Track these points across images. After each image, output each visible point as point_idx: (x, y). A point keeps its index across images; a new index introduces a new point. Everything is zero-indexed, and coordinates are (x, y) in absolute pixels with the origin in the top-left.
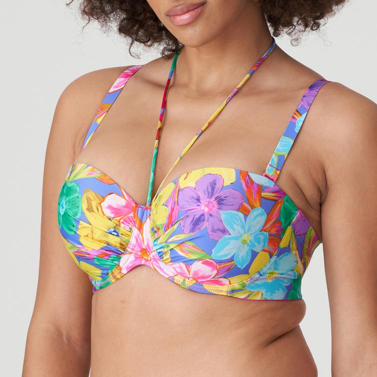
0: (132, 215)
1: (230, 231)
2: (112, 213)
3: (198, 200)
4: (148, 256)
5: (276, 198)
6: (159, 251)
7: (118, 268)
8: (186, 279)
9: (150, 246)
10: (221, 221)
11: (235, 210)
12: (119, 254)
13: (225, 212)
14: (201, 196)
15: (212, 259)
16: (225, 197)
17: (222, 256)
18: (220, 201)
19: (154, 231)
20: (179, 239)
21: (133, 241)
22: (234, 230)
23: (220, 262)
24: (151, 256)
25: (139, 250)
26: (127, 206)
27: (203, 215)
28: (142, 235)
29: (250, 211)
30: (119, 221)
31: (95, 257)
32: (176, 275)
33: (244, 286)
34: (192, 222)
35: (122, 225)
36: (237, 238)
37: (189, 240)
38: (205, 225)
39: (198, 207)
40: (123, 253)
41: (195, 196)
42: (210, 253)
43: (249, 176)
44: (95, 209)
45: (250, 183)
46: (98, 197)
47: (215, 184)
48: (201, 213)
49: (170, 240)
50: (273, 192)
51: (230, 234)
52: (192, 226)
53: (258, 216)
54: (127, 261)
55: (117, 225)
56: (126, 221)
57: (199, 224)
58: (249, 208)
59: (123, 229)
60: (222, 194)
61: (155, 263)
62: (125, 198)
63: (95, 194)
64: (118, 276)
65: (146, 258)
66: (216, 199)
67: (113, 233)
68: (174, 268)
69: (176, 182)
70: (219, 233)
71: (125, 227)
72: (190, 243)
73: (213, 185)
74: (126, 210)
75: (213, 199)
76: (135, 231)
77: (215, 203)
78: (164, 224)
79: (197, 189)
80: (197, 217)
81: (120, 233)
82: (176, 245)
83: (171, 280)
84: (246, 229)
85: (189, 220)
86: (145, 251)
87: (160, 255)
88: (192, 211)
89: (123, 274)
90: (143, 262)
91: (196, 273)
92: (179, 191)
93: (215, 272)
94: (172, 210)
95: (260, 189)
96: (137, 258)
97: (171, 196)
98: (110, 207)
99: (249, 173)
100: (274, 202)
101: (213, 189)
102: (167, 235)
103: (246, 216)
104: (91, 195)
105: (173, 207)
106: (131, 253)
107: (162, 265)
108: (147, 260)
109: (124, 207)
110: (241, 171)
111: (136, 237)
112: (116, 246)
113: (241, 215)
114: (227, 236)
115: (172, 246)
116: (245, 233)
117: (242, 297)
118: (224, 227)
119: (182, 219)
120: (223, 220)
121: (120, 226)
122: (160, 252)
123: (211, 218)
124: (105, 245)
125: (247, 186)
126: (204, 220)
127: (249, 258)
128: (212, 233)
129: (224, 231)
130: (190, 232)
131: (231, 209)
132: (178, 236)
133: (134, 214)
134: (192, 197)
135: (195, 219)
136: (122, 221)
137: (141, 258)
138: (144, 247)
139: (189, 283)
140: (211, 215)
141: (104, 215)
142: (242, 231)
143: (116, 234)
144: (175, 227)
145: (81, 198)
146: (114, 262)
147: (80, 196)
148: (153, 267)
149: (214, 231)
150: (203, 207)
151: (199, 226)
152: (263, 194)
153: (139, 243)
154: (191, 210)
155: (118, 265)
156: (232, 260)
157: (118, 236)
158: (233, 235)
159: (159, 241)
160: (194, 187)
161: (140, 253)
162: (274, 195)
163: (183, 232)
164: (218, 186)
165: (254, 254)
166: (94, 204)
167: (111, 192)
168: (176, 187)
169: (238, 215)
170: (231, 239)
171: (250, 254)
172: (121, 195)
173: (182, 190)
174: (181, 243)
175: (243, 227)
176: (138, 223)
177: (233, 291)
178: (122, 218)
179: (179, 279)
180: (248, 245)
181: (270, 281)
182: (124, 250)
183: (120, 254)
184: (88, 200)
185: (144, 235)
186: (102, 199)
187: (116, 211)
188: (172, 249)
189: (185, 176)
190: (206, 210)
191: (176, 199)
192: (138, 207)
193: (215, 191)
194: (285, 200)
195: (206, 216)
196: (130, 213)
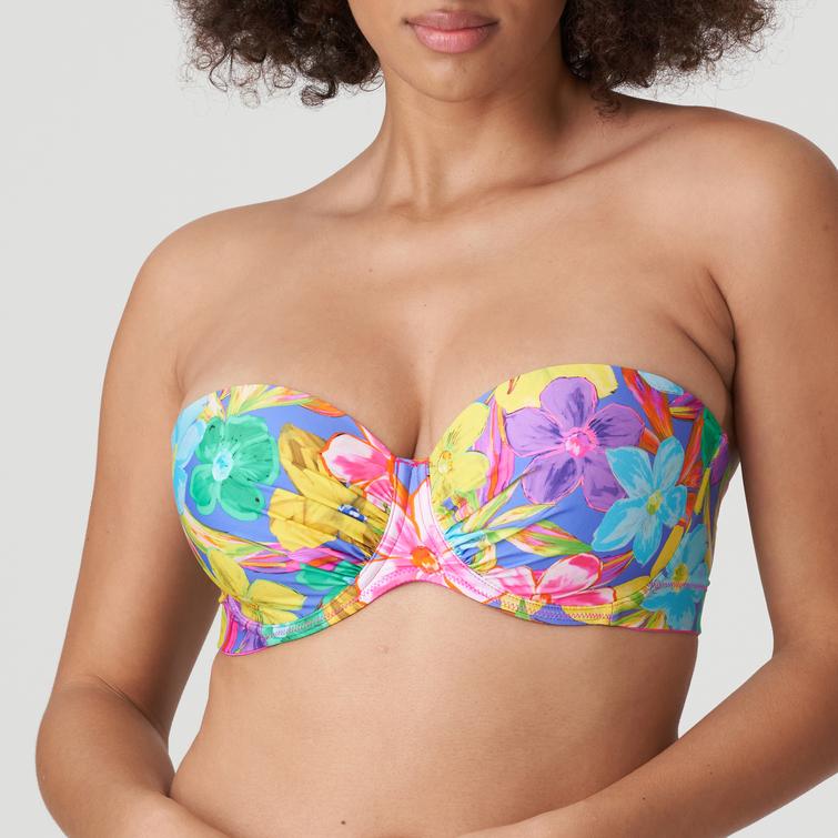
0: (385, 477)
1: (627, 488)
2: (347, 472)
3: (555, 431)
4: (432, 562)
5: (692, 416)
6: (464, 547)
7: (352, 590)
8: (527, 600)
9: (438, 540)
10: (609, 471)
11: (630, 445)
12: (358, 560)
13: (615, 450)
14: (559, 423)
15: (592, 553)
16: (609, 420)
17: (610, 544)
18: (601, 429)
19: (453, 506)
20: (522, 516)
21: (391, 531)
22: (634, 486)
23: (606, 557)
24: (441, 561)
25: (408, 549)
26: (375, 459)
27: (571, 461)
28: (412, 518)
29: (657, 446)
30: (363, 489)
31: (303, 567)
32: (503, 594)
33: (639, 600)
34: (548, 479)
35: (370, 498)
36: (638, 503)
37: (546, 519)
38: (578, 482)
39: (557, 447)
40: (367, 560)
41: (547, 425)
42: (589, 540)
43: (638, 375)
44: (309, 462)
45: (645, 390)
46: (314, 440)
47: (582, 396)
48: (566, 458)
49: (498, 521)
50: (686, 405)
51: (626, 496)
52: (548, 487)
53: (671, 454)
54: (374, 574)
55: (359, 496)
56: (376, 490)
57: (565, 482)
58: (656, 439)
59: (371, 505)
60: (600, 414)
61: (452, 574)
62: (369, 444)
63: (308, 435)
64: (350, 610)
65: (427, 566)
66: (592, 424)
67: (351, 513)
68: (501, 579)
69: (488, 400)
70: (606, 496)
71: (375, 501)
72: (549, 525)
73: (578, 398)
74: (374, 467)
75: (586, 427)
76: (396, 511)
77: (592, 435)
78: (478, 491)
79: (545, 408)
80: (559, 466)
81: (365, 513)
82: (513, 531)
83: (494, 606)
84: (655, 482)
85: (542, 477)
86: (423, 552)
87: (466, 555)
88: (547, 455)
89: (362, 603)
90: (420, 575)
91: (552, 584)
92: (505, 418)
93: (596, 577)
94: (498, 459)
95: (665, 400)
96: (401, 568)
97: (486, 431)
98: (341, 460)
99: (639, 372)
100: (690, 424)
101: (580, 406)
102: (488, 511)
103: (652, 455)
104: (299, 436)
105: (498, 453)
106: (385, 558)
107: (470, 576)
108: (429, 571)
109: (369, 461)
110: (622, 369)
111: (398, 524)
112: (354, 541)
113: (644, 454)
114: (622, 501)
115: (502, 535)
116: (653, 491)
117: (635, 625)
118: (616, 483)
119: (526, 475)
120: (612, 467)
121: (365, 499)
122: (466, 550)
123: (589, 469)
124: (333, 539)
125: (641, 395)
126: (574, 472)
127: (658, 541)
128: (593, 498)
129: (616, 491)
130: (545, 500)
131: (625, 444)
132: (517, 510)
133: (391, 477)
134: (540, 427)
135: (554, 472)
136: (367, 489)
137: (414, 567)
138: (420, 544)
139: (534, 606)
140: (587, 460)
141: (331, 475)
142: (647, 488)
143: (356, 515)
144: (510, 492)
145: (277, 442)
146: (345, 578)
147: (272, 439)
148: (447, 581)
149: (596, 492)
150: (568, 445)
151: (564, 487)
152: (673, 410)
153: (407, 535)
154: (543, 454)
155: (354, 585)
156: (629, 548)
157: (360, 519)
158: (632, 497)
159: (467, 526)
160: (539, 406)
161: (411, 558)
162: (687, 409)
163: (528, 501)
164: (588, 401)
165: (666, 532)
166: (307, 454)
167: (339, 432)
168: (494, 410)
169: (638, 455)
170: (628, 505)
171: (659, 532)
172: (362, 438)
173: (513, 415)
174: (528, 527)
175: (649, 480)
176: (399, 492)
177: (622, 614)
178: (367, 484)
179: (511, 602)
180: (659, 516)
181: (677, 590)
182: (372, 553)
183: (361, 561)
184: (294, 446)
185: (418, 519)
186: (323, 445)
187: (356, 470)
188: (504, 540)
189: (505, 386)
190: (577, 450)
191: (503, 436)
192: (398, 462)
193: (586, 409)
194: (705, 416)
195: (579, 463)
196: (381, 473)
